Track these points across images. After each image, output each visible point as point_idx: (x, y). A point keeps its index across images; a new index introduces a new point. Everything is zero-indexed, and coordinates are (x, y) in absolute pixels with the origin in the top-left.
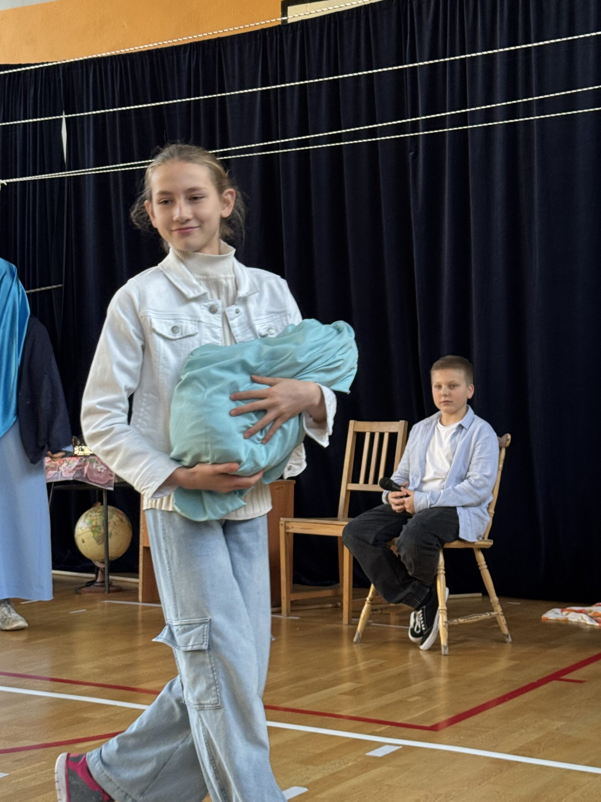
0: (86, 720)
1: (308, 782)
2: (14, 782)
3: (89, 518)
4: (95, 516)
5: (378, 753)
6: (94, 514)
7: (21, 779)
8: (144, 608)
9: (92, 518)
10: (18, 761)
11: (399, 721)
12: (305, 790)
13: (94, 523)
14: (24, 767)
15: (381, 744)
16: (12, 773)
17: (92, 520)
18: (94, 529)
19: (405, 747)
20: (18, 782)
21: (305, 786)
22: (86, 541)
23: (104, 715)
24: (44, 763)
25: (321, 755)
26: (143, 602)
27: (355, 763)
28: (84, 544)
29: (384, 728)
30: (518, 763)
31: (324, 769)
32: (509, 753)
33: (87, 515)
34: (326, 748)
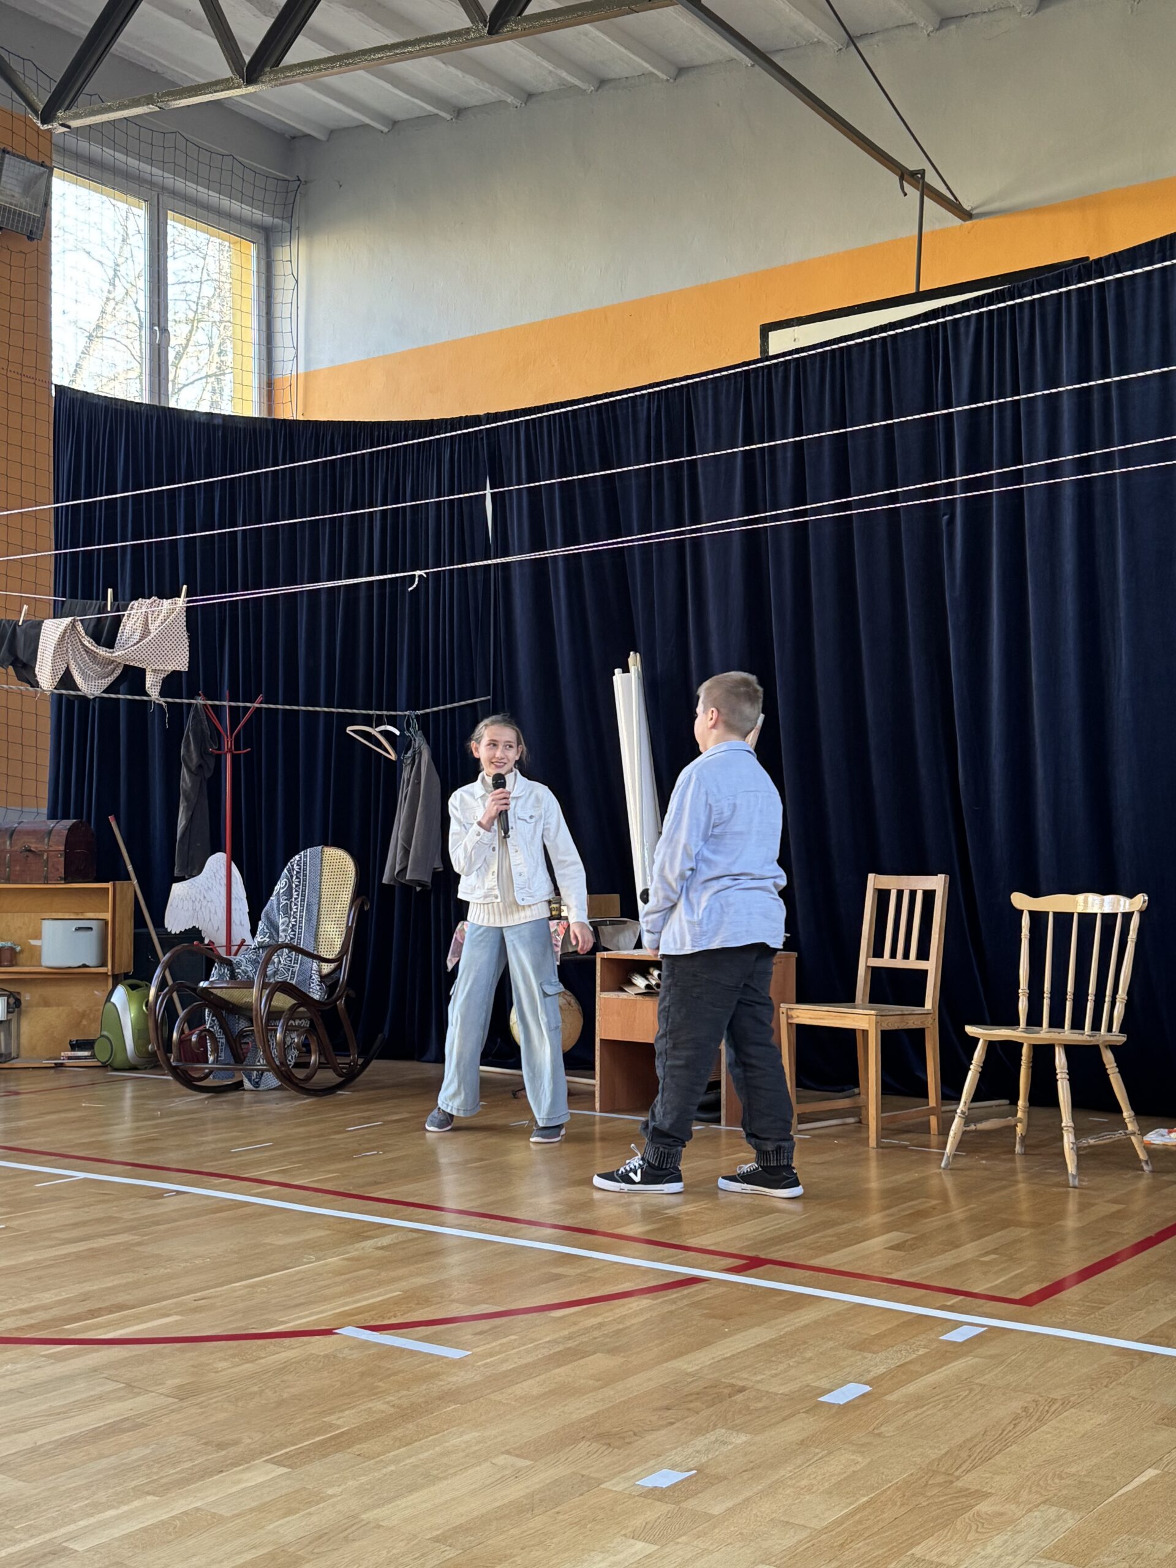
0: (557, 1277)
1: (869, 1377)
2: (479, 1364)
5: (958, 1336)
7: (489, 1360)
8: (604, 1121)
10: (481, 1333)
11: (975, 1291)
12: (867, 1388)
14: (488, 1343)
15: (958, 1324)
16: (474, 1350)
19: (992, 1329)
20: (486, 1364)
21: (866, 1383)
23: (579, 1271)
24: (513, 1337)
25: (879, 1336)
26: (600, 1112)
27: (928, 1350)
29: (956, 1299)
30: (1153, 1354)
31: (887, 1358)
32: (1137, 1341)
34: (883, 1328)
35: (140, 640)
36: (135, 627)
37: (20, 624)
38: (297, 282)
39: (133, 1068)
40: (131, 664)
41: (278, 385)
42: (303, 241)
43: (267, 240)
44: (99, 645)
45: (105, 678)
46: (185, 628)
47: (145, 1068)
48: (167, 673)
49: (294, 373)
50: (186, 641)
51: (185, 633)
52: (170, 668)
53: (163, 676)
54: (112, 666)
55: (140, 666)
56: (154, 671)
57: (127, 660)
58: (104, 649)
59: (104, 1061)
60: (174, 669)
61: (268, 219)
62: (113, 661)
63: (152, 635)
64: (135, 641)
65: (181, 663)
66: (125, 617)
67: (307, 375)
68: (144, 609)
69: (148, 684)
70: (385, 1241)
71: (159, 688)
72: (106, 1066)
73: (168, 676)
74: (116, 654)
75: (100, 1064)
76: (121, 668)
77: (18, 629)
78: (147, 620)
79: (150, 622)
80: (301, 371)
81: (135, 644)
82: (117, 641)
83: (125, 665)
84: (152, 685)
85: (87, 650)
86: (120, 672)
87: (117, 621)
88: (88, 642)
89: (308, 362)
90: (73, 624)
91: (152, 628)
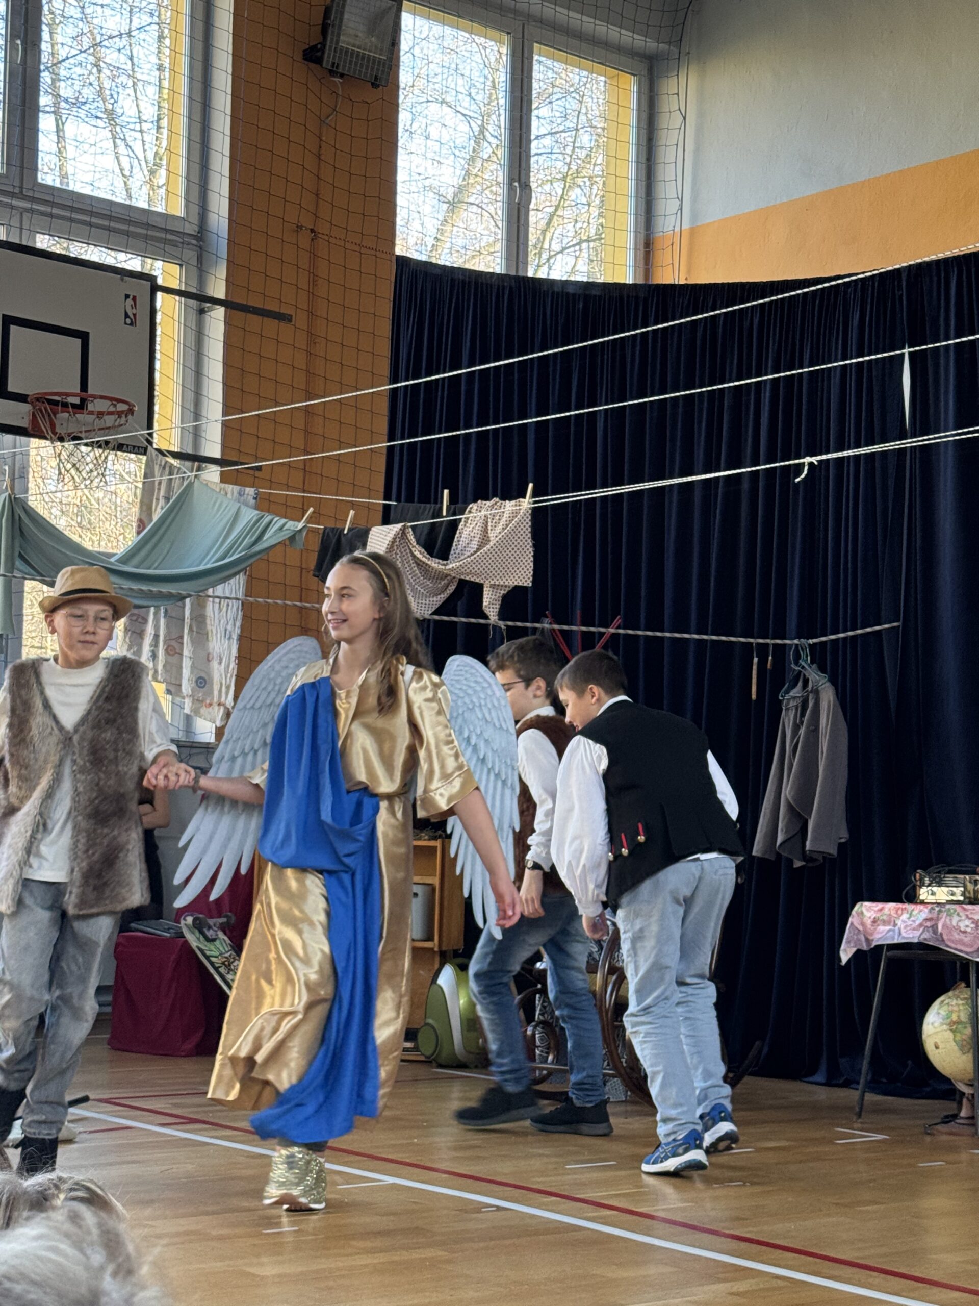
3: (945, 1008)
4: (958, 1005)
6: (954, 1002)
9: (950, 1008)
13: (954, 1017)
17: (952, 1012)
18: (954, 1026)
22: (941, 1046)
28: (937, 1051)
33: (942, 1002)
35: (478, 550)
36: (472, 534)
37: (346, 532)
38: (685, 118)
39: (462, 1066)
40: (467, 578)
41: (658, 245)
42: (693, 68)
43: (650, 70)
44: (432, 556)
45: (437, 595)
46: (529, 535)
47: (476, 1067)
48: (507, 589)
49: (677, 229)
50: (531, 550)
51: (529, 541)
52: (512, 582)
53: (502, 592)
54: (446, 581)
55: (477, 581)
56: (493, 586)
57: (462, 574)
58: (437, 560)
59: (428, 1053)
60: (516, 583)
61: (652, 45)
62: (447, 576)
63: (491, 544)
64: (472, 551)
65: (523, 576)
66: (462, 523)
67: (693, 231)
68: (483, 513)
69: (486, 602)
70: (742, 1286)
71: (498, 606)
72: (431, 1062)
73: (509, 592)
74: (450, 566)
75: (423, 1058)
76: (456, 584)
77: (343, 539)
78: (486, 526)
79: (489, 528)
80: (686, 226)
81: (472, 555)
82: (452, 552)
83: (461, 581)
84: (490, 603)
85: (419, 563)
86: (454, 587)
87: (453, 527)
88: (419, 552)
89: (694, 216)
90: (403, 531)
91: (491, 534)
